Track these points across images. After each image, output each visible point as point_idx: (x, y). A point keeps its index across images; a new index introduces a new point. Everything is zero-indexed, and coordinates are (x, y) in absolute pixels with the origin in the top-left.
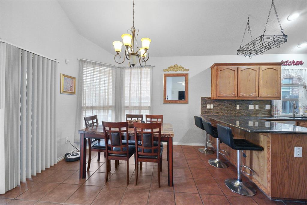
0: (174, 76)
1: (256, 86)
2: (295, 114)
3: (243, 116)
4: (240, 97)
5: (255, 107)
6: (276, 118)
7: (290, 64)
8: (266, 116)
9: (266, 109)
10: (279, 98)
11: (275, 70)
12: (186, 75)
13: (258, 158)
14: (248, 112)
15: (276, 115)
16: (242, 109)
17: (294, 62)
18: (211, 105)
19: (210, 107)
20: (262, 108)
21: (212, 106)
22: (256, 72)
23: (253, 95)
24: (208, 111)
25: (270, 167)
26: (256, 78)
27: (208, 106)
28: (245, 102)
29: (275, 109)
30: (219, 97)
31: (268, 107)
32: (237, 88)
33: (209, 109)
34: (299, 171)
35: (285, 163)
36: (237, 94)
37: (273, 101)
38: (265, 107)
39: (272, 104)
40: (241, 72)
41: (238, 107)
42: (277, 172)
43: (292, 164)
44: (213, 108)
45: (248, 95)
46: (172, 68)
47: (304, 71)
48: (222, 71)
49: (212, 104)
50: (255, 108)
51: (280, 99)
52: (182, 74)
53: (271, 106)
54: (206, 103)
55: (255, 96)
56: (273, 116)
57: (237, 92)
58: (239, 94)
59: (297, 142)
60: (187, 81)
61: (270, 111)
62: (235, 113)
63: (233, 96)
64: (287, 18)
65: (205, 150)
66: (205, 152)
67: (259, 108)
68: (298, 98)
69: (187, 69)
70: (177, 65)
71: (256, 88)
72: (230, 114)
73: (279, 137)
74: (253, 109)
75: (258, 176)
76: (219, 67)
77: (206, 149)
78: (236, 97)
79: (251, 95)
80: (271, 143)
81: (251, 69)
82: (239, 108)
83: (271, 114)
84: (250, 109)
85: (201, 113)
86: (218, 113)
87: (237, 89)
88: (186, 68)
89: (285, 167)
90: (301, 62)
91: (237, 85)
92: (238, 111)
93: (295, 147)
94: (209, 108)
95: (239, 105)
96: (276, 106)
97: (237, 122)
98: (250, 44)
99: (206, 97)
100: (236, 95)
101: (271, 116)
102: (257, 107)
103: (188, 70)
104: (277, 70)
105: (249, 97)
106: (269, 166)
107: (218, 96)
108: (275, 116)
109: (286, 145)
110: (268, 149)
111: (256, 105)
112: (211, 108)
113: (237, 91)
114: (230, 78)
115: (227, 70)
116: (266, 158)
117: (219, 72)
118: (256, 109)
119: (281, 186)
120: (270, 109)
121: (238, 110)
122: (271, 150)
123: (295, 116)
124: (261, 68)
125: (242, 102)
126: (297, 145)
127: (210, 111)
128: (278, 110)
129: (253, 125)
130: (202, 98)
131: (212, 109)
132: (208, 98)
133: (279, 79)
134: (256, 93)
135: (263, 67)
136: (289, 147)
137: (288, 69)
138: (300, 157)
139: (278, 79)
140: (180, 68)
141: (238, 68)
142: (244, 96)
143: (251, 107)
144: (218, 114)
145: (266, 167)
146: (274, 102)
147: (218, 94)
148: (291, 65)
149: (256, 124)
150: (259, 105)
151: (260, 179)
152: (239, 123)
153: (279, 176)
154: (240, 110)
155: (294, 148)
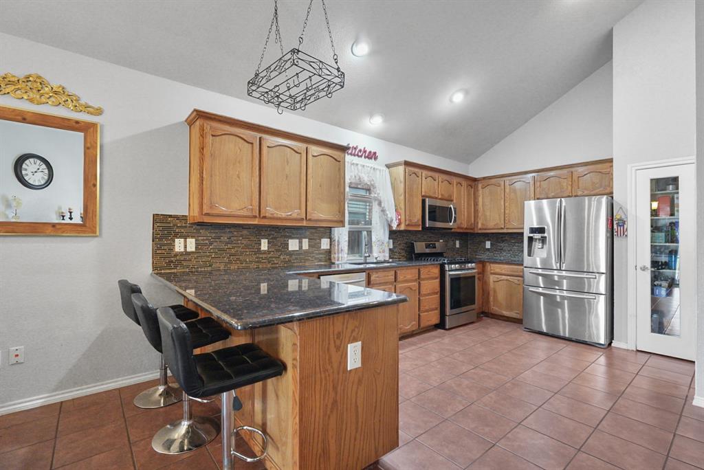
0: (24, 120)
1: (300, 194)
2: (366, 257)
3: (276, 268)
4: (265, 217)
5: (301, 243)
6: (338, 266)
7: (360, 154)
8: (322, 263)
9: (322, 248)
10: (341, 223)
11: (336, 160)
12: (87, 129)
13: (277, 396)
14: (287, 258)
15: (338, 260)
16: (273, 250)
17: (365, 152)
18: (188, 240)
19: (185, 247)
20: (315, 245)
21: (191, 245)
22: (301, 157)
23: (295, 213)
24: (180, 261)
25: (297, 418)
26: (301, 172)
27: (179, 245)
28: (279, 232)
29: (336, 247)
30: (207, 214)
31: (325, 244)
32: (258, 193)
33: (181, 254)
34: (356, 402)
35: (329, 393)
36: (258, 208)
37: (334, 230)
38: (320, 243)
39: (333, 236)
40: (268, 152)
41: (264, 245)
42: (313, 425)
43: (344, 390)
44: (194, 250)
45: (284, 215)
46: (10, 83)
47: (378, 172)
48: (218, 138)
49: (192, 237)
50: (301, 247)
51: (344, 226)
52: (69, 120)
53: (331, 242)
54: (169, 233)
55: (299, 217)
56: (334, 263)
57: (257, 204)
58: (262, 211)
59: (353, 331)
60: (91, 150)
61: (329, 252)
62: (258, 262)
63: (249, 214)
64: (350, 47)
65: (160, 395)
66: (160, 401)
67: (309, 246)
68: (371, 224)
69: (96, 106)
70: (39, 77)
71: (300, 197)
72: (244, 265)
73: (318, 325)
74: (298, 249)
75: (277, 449)
76: (208, 125)
77: (161, 389)
78: (255, 217)
79: (291, 215)
80: (299, 349)
81: (289, 147)
82: (266, 249)
83: (330, 259)
84: (291, 248)
85: (155, 268)
86: (210, 266)
87: (258, 197)
88: (90, 104)
89: (330, 406)
90: (375, 153)
91: (258, 185)
92: (264, 256)
93: (349, 345)
94: (182, 250)
95: (266, 241)
96: (338, 241)
97: (262, 285)
98: (272, 68)
99: (170, 216)
100: (256, 213)
101: (330, 263)
102: (306, 244)
103: (99, 112)
104: (339, 161)
105: (286, 219)
106: (295, 418)
107: (205, 211)
108: (337, 262)
109: (332, 342)
110: (294, 366)
111: (304, 240)
112: (189, 250)
113: (258, 200)
114: (239, 162)
115: (231, 136)
116: (291, 394)
117: (209, 139)
118: (304, 248)
119: (322, 460)
120: (329, 248)
121: (265, 252)
122: (300, 370)
123: (368, 261)
124: (310, 150)
125: (273, 233)
126: (352, 338)
127: (185, 260)
128: (342, 250)
129: (297, 289)
130: (158, 219)
131: (192, 252)
132: (177, 217)
133: (342, 181)
134: (300, 209)
135: (315, 150)
136: (338, 348)
137: (357, 165)
138: (358, 367)
139: (340, 181)
140: (56, 92)
141: (260, 138)
142: (275, 215)
143: (293, 245)
144: (209, 269)
145: (290, 423)
146: (336, 232)
147: (204, 207)
148: (361, 156)
149: (303, 285)
150: (309, 239)
151: (280, 456)
152: (266, 288)
153: (319, 432)
154: (268, 252)
155: (347, 346)
